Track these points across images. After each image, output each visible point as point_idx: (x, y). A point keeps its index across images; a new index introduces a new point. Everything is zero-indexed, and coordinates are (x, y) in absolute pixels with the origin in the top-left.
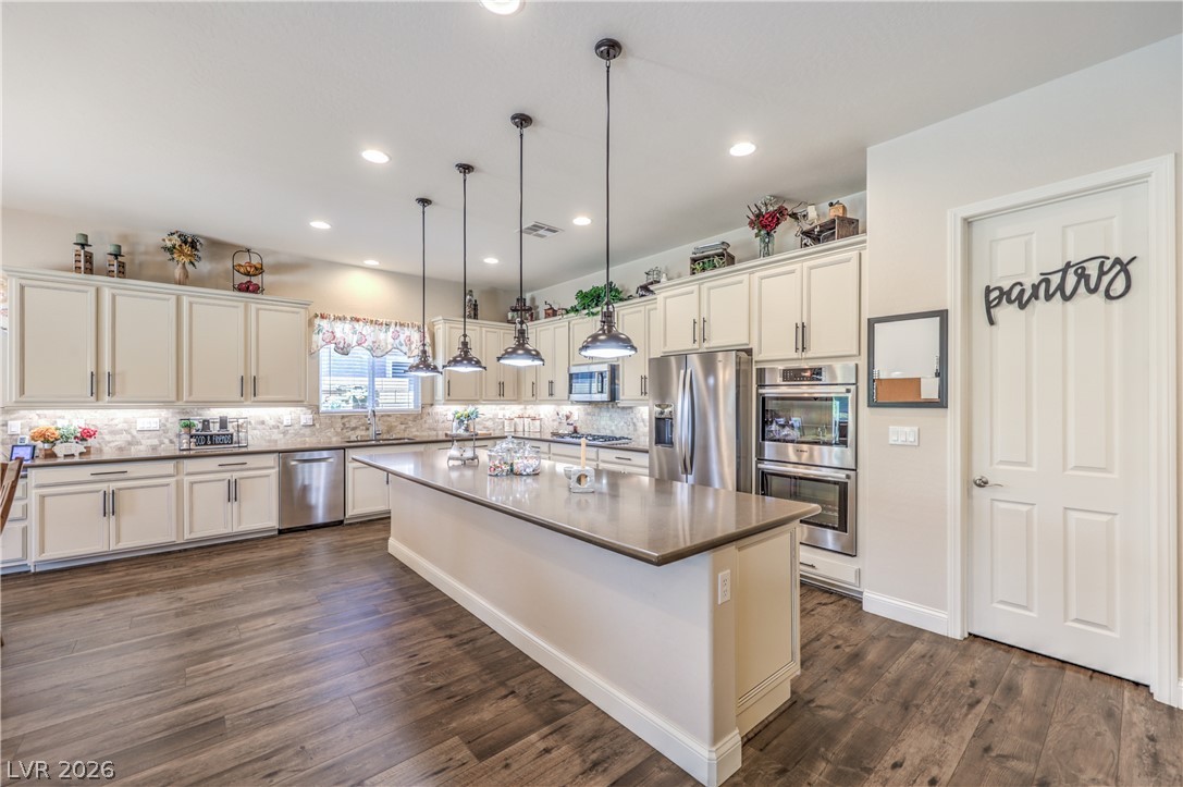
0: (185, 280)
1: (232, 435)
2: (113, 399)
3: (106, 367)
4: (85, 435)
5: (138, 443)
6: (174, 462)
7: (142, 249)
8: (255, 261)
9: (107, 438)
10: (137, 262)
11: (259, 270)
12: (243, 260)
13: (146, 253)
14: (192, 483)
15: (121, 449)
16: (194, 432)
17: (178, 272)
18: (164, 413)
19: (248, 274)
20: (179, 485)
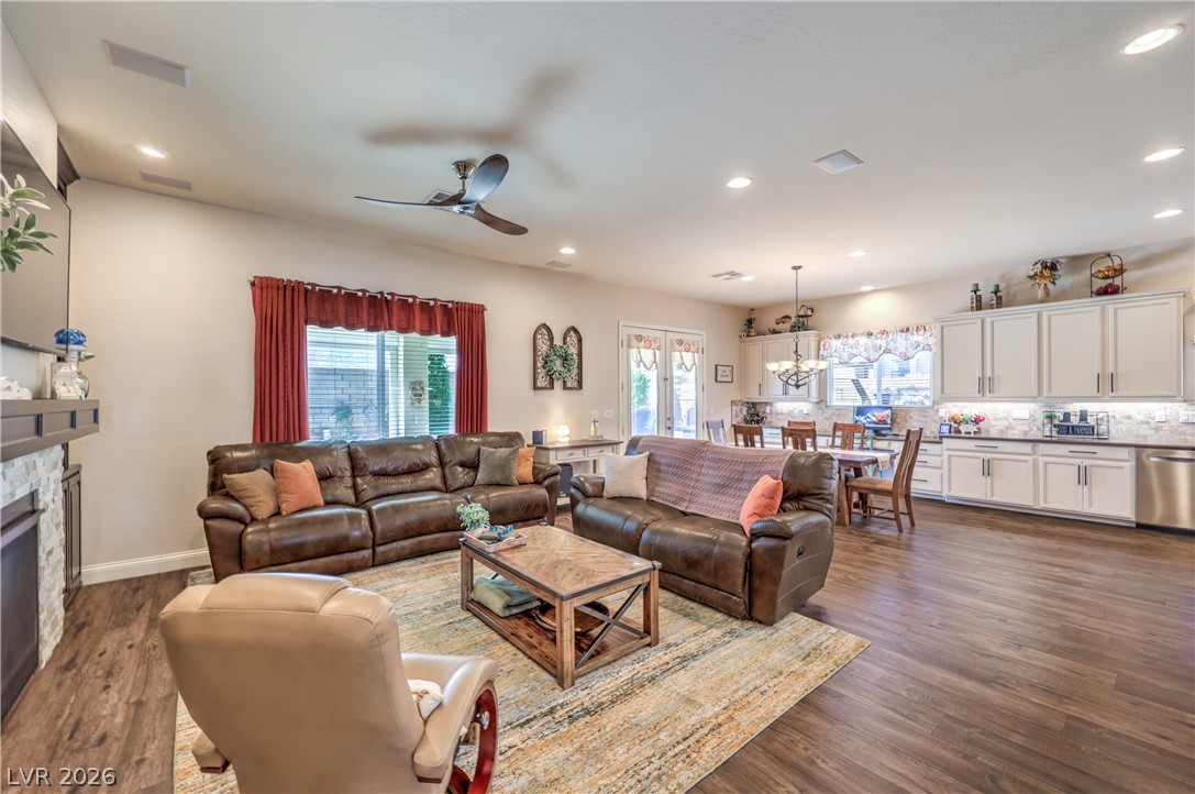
0: (1047, 298)
1: (1093, 428)
2: (994, 395)
3: (988, 374)
4: (977, 420)
5: (1014, 428)
6: (1031, 444)
7: (1015, 281)
8: (1117, 262)
9: (993, 423)
10: (1012, 291)
11: (1120, 271)
12: (1102, 266)
13: (1019, 283)
14: (1046, 463)
15: (1001, 432)
16: (1056, 422)
17: (1040, 293)
18: (1033, 406)
19: (1107, 277)
20: (1035, 463)
